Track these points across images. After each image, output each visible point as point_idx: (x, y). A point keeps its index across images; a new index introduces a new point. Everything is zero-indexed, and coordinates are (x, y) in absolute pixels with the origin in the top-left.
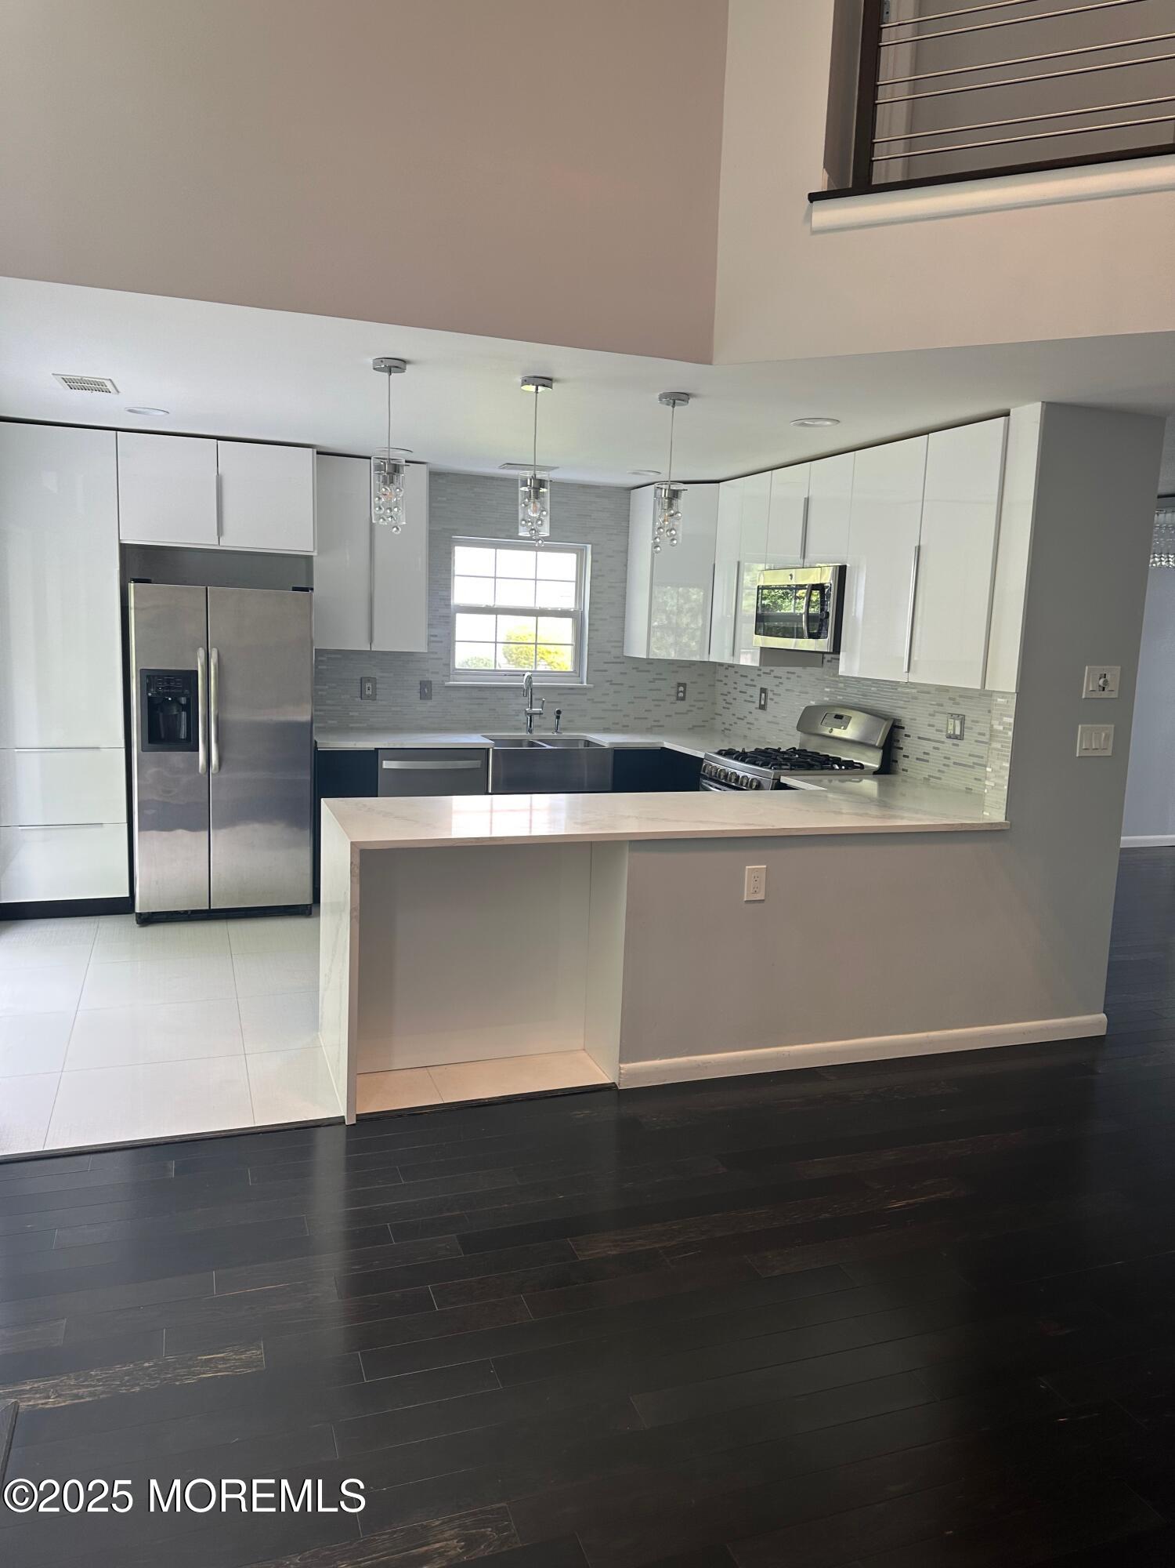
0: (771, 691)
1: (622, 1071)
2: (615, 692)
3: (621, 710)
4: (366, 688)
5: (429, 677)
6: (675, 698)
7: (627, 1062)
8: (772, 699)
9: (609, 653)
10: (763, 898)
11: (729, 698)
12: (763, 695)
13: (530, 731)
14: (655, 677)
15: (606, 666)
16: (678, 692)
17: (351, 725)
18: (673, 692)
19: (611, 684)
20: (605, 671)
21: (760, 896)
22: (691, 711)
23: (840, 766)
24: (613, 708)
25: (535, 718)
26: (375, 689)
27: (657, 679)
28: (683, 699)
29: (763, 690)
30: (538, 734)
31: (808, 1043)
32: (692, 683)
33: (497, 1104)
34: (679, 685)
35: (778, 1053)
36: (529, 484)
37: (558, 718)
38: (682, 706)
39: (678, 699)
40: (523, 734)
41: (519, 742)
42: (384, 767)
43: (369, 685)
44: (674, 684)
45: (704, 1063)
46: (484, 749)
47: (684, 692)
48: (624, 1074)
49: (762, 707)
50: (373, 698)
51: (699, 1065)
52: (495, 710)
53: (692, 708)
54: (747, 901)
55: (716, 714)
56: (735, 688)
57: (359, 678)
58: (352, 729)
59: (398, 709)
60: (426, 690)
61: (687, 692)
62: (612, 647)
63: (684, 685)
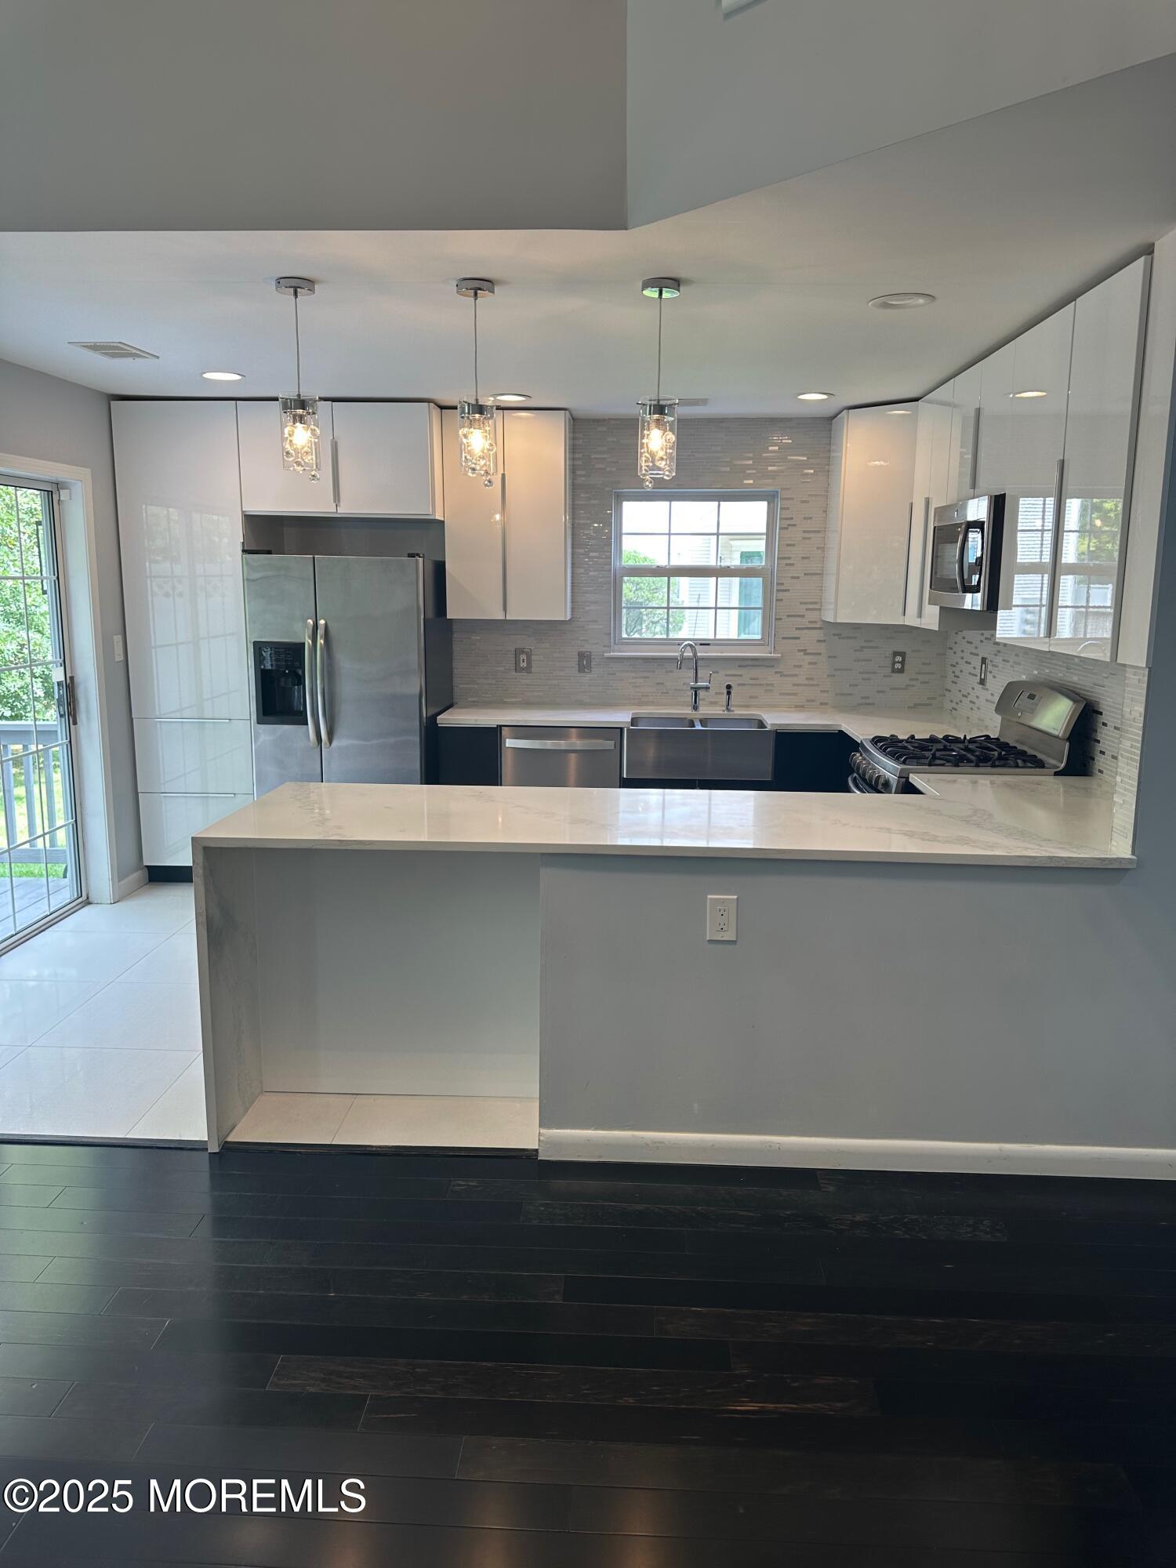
0: (991, 661)
1: (541, 1138)
2: (810, 663)
3: (818, 685)
4: (522, 661)
5: (586, 648)
6: (890, 670)
7: (549, 1128)
8: (991, 672)
9: (803, 616)
10: (735, 939)
11: (958, 673)
12: (984, 666)
13: (695, 708)
14: (864, 644)
15: (797, 633)
16: (894, 663)
17: (505, 700)
18: (889, 662)
19: (805, 654)
20: (798, 638)
21: (729, 936)
22: (913, 686)
23: (1024, 761)
24: (806, 682)
25: (701, 693)
26: (529, 661)
27: (865, 647)
28: (901, 671)
29: (984, 660)
30: (705, 710)
31: (810, 1136)
32: (913, 651)
33: (385, 1155)
34: (896, 654)
35: (762, 1143)
36: (467, 411)
37: (729, 693)
38: (898, 678)
39: (894, 671)
40: (687, 711)
41: (679, 720)
42: (507, 745)
43: (523, 657)
44: (889, 653)
45: (654, 1142)
46: (618, 728)
47: (903, 663)
48: (543, 1141)
49: (982, 682)
50: (528, 669)
51: (647, 1145)
52: (663, 684)
53: (912, 683)
54: (710, 941)
55: (947, 690)
56: (962, 658)
57: (513, 649)
58: (506, 703)
59: (555, 682)
60: (584, 662)
61: (906, 662)
62: (807, 609)
63: (903, 654)
